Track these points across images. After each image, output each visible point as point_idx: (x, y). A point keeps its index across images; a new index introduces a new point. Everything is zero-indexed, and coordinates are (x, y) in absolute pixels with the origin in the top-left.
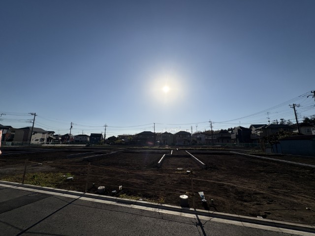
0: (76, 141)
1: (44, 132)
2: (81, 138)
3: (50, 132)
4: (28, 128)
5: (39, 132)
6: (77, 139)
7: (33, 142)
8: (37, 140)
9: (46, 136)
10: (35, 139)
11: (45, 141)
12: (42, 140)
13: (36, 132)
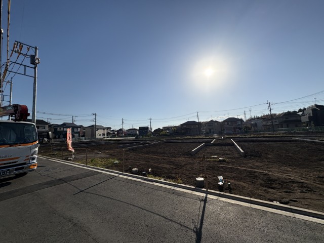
0: (128, 134)
1: (104, 129)
2: (131, 132)
3: (108, 128)
4: (93, 126)
5: (101, 129)
6: (128, 133)
7: (98, 137)
8: (100, 135)
9: (105, 132)
11: (106, 136)
12: (104, 134)
13: (98, 129)
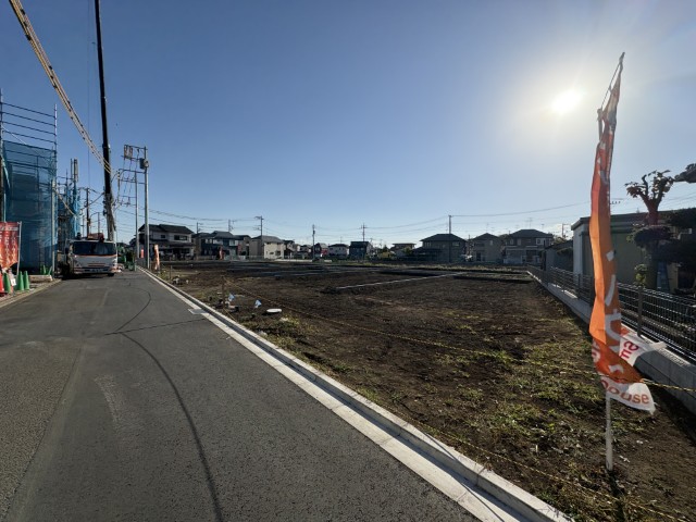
0: (330, 254)
1: (279, 242)
3: (286, 242)
5: (274, 242)
7: (267, 256)
8: (272, 254)
10: (269, 252)
13: (269, 243)
